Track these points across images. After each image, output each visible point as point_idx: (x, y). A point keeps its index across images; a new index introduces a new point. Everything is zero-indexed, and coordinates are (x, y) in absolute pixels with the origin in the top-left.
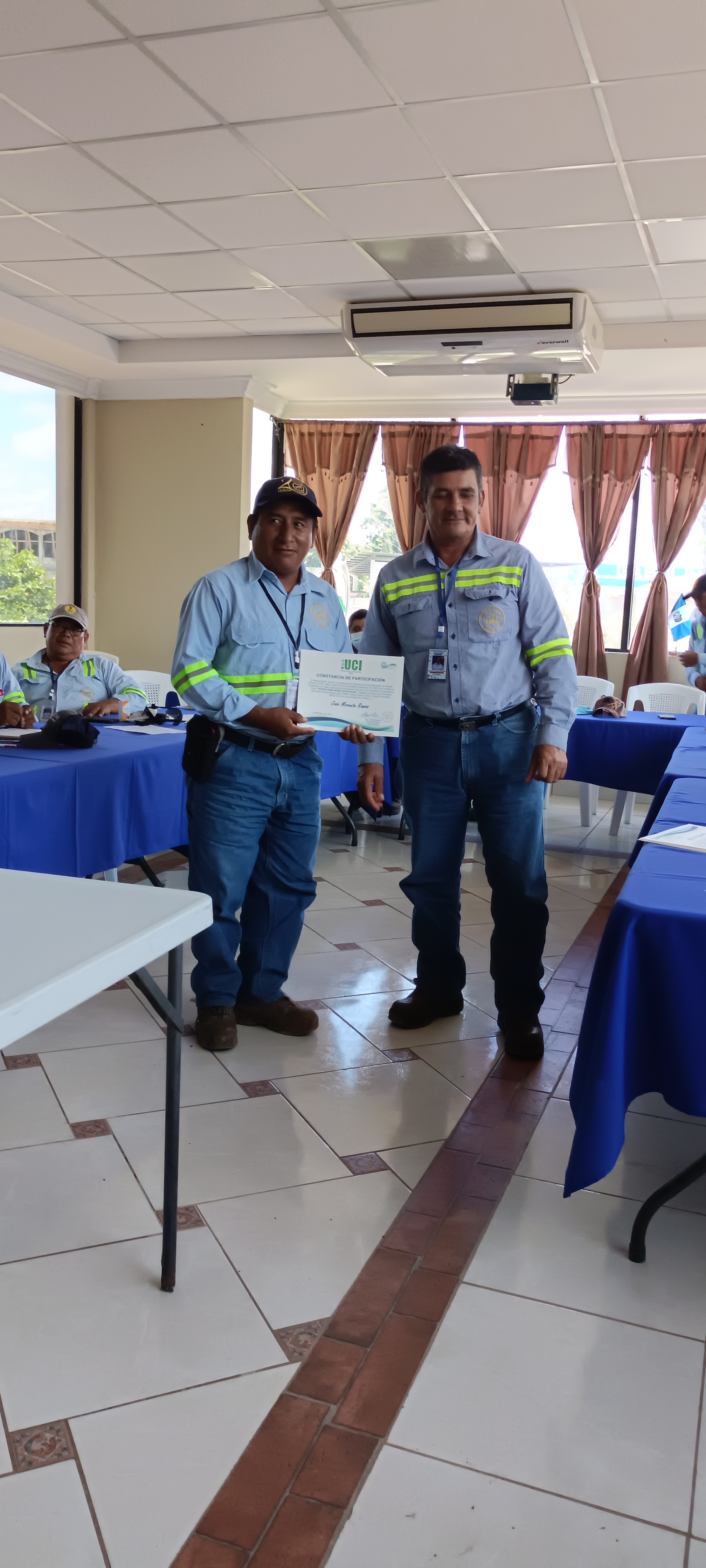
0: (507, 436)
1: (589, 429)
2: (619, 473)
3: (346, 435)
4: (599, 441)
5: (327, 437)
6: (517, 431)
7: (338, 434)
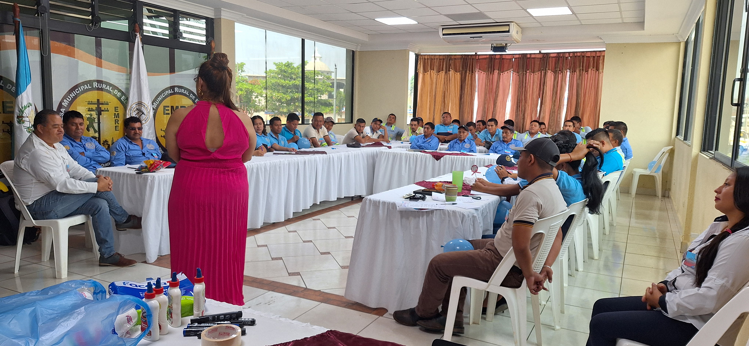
0: (494, 59)
1: (522, 56)
2: (533, 70)
3: (439, 59)
4: (525, 60)
5: (433, 60)
6: (497, 57)
7: (437, 59)
